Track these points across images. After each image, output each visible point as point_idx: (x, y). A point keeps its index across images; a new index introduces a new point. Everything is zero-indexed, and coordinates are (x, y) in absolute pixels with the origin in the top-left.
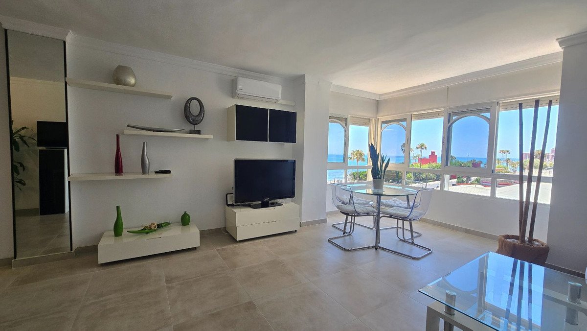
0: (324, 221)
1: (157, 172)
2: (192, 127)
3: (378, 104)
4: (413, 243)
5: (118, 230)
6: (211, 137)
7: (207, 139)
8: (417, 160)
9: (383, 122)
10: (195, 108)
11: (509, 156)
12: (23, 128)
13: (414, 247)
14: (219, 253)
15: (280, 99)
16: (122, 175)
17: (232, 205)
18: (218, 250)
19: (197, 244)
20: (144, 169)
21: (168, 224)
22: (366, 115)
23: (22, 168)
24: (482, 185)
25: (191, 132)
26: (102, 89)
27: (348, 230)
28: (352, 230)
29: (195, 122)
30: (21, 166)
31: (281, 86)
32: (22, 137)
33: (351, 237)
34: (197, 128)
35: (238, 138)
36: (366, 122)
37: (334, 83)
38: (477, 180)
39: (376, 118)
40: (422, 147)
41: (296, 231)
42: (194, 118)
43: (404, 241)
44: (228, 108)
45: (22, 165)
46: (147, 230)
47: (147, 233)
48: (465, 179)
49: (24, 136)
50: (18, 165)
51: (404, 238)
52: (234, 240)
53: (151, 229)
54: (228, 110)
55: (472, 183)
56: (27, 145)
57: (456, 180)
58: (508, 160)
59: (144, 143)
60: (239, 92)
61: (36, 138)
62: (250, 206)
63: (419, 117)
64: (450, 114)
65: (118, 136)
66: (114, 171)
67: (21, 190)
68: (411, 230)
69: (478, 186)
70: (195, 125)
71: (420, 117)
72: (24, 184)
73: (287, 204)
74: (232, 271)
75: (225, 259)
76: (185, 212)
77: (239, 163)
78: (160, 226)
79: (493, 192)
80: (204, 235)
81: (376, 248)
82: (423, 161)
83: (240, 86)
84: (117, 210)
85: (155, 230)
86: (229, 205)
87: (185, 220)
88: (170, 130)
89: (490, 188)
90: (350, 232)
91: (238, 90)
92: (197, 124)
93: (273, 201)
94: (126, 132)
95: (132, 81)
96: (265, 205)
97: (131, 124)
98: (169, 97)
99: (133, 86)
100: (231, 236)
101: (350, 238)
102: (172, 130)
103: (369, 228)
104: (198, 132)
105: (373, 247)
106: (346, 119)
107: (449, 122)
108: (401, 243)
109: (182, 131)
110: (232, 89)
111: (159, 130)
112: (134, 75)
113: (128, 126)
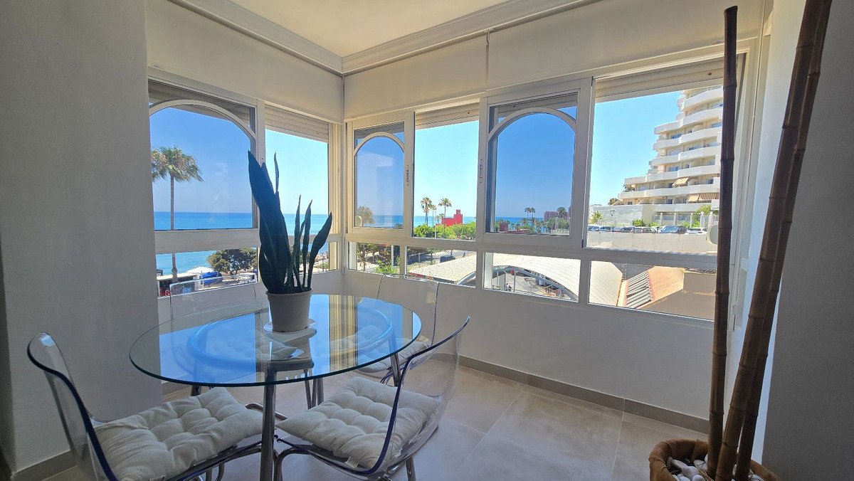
3: (343, 87)
8: (440, 222)
9: (359, 134)
11: (535, 215)
36: (319, 130)
39: (342, 122)
40: (446, 203)
58: (533, 220)
63: (430, 121)
71: (434, 119)
82: (447, 221)
107: (491, 128)
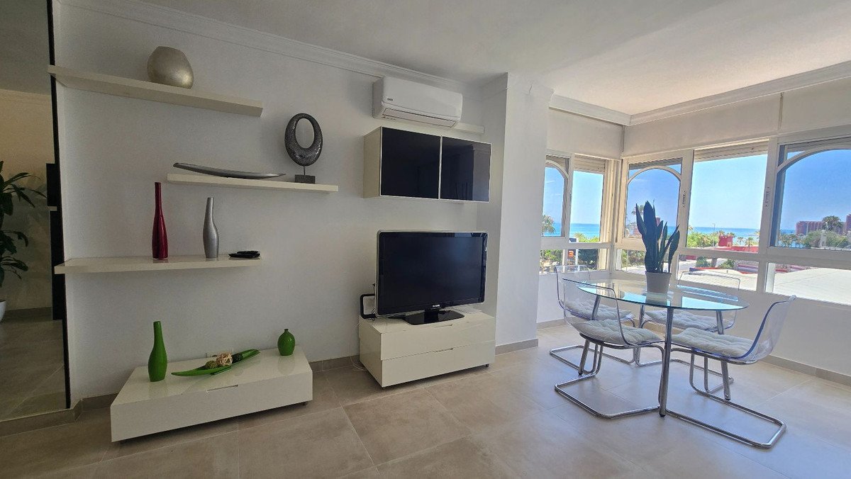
0: (534, 343)
1: (233, 256)
2: (300, 171)
3: (623, 133)
4: (727, 401)
5: (156, 368)
6: (335, 188)
7: (327, 193)
9: (632, 167)
10: (304, 133)
12: (23, 175)
13: (731, 410)
14: (350, 417)
15: (459, 119)
16: (167, 262)
17: (372, 316)
18: (347, 408)
19: (307, 395)
20: (209, 249)
21: (254, 353)
22: (600, 152)
23: (23, 240)
24: (738, 270)
25: (299, 179)
26: (127, 94)
27: (588, 366)
28: (597, 366)
29: (304, 161)
30: (19, 238)
31: (460, 97)
32: (19, 191)
33: (595, 380)
34: (310, 171)
35: (386, 191)
36: (600, 166)
37: (556, 92)
38: (729, 263)
39: (619, 158)
41: (487, 366)
42: (304, 153)
43: (706, 395)
44: (365, 137)
45: (21, 236)
46: (211, 369)
47: (213, 374)
48: (709, 261)
49: (23, 189)
50: (15, 237)
51: (707, 389)
52: (375, 385)
53: (219, 366)
54: (366, 139)
55: (721, 267)
56: (31, 203)
57: (695, 262)
59: (209, 199)
60: (386, 104)
61: (45, 193)
62: (404, 319)
63: (709, 155)
64: (782, 147)
65: (157, 186)
66: (151, 253)
67: (20, 277)
68: (706, 369)
69: (732, 272)
70: (304, 165)
72: (25, 268)
73: (471, 314)
74: (380, 468)
75: (362, 432)
76: (286, 330)
77: (387, 240)
78: (237, 358)
79: (761, 282)
80: (319, 370)
81: (662, 412)
83: (388, 93)
84: (155, 329)
85: (228, 368)
86: (365, 317)
87: (285, 345)
88: (258, 175)
89: (756, 275)
90: (592, 372)
91: (386, 101)
92: (308, 165)
93: (447, 309)
94: (171, 177)
95: (185, 78)
96: (431, 317)
97: (180, 162)
98: (256, 112)
99: (189, 87)
100: (368, 374)
101: (593, 384)
102: (262, 175)
103: (622, 361)
104: (311, 180)
105: (654, 410)
106: (567, 161)
107: (780, 163)
108: (701, 398)
109: (281, 177)
110: (373, 98)
111: (239, 174)
112: (189, 65)
113: (176, 165)
